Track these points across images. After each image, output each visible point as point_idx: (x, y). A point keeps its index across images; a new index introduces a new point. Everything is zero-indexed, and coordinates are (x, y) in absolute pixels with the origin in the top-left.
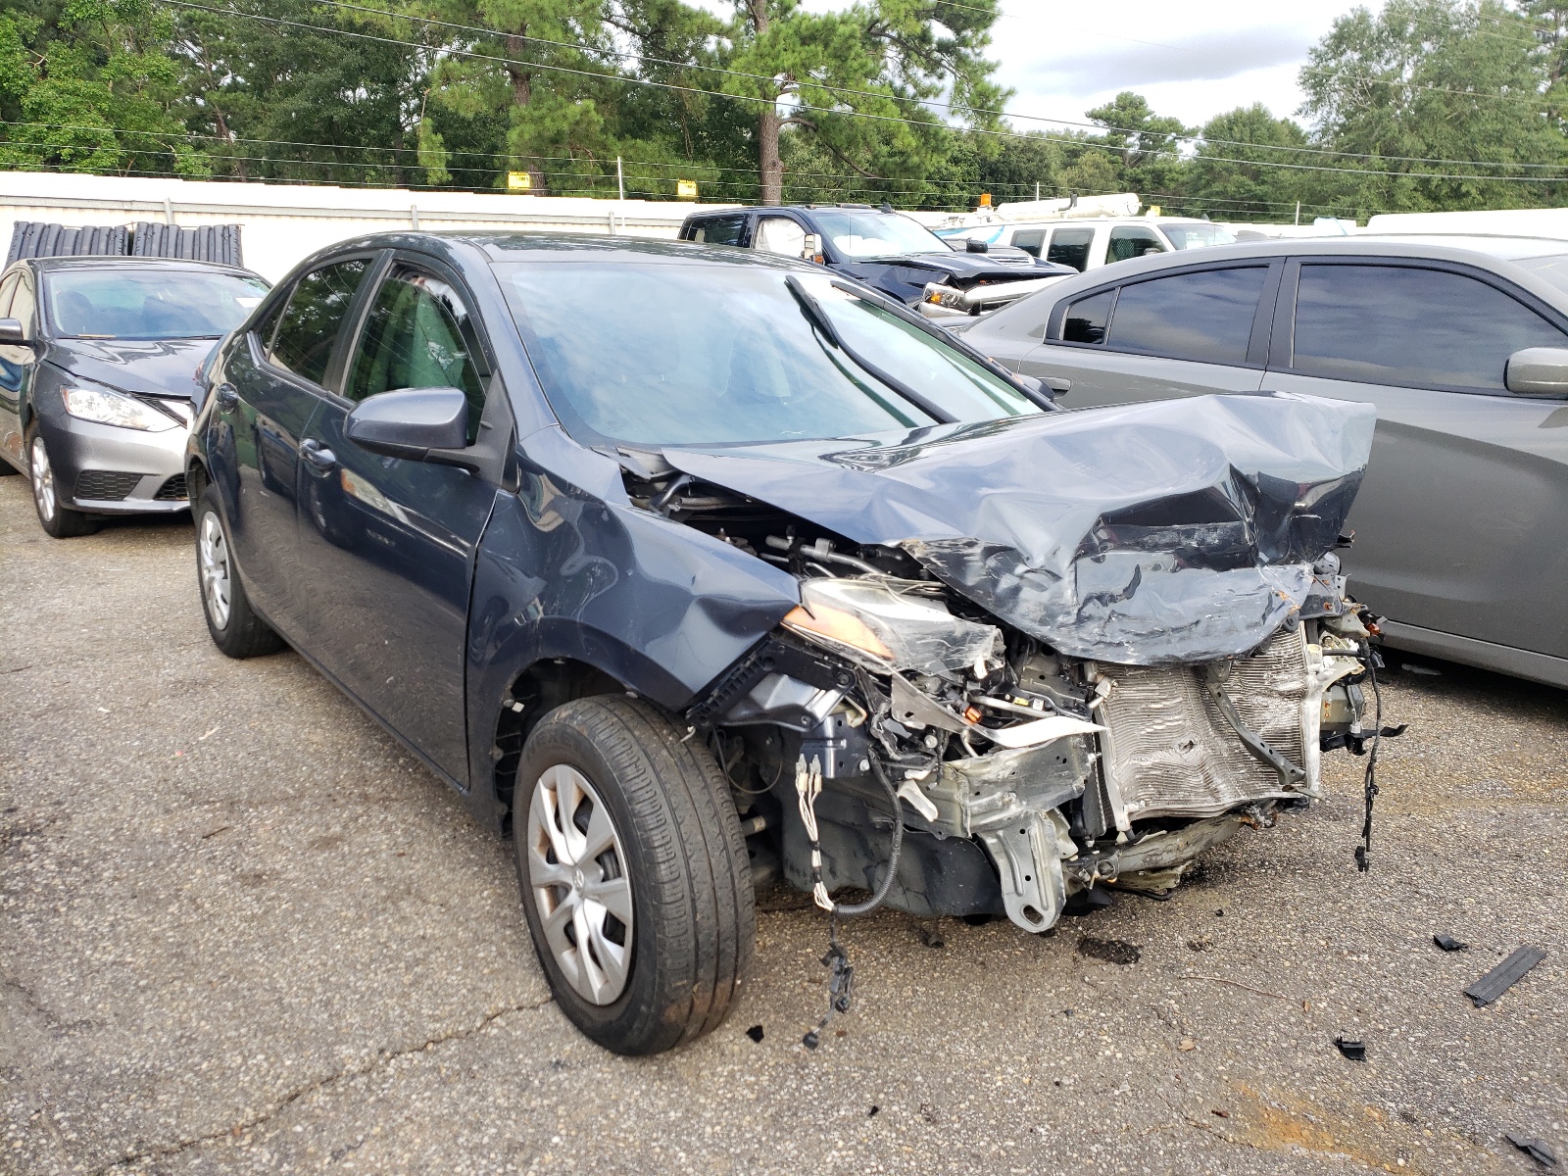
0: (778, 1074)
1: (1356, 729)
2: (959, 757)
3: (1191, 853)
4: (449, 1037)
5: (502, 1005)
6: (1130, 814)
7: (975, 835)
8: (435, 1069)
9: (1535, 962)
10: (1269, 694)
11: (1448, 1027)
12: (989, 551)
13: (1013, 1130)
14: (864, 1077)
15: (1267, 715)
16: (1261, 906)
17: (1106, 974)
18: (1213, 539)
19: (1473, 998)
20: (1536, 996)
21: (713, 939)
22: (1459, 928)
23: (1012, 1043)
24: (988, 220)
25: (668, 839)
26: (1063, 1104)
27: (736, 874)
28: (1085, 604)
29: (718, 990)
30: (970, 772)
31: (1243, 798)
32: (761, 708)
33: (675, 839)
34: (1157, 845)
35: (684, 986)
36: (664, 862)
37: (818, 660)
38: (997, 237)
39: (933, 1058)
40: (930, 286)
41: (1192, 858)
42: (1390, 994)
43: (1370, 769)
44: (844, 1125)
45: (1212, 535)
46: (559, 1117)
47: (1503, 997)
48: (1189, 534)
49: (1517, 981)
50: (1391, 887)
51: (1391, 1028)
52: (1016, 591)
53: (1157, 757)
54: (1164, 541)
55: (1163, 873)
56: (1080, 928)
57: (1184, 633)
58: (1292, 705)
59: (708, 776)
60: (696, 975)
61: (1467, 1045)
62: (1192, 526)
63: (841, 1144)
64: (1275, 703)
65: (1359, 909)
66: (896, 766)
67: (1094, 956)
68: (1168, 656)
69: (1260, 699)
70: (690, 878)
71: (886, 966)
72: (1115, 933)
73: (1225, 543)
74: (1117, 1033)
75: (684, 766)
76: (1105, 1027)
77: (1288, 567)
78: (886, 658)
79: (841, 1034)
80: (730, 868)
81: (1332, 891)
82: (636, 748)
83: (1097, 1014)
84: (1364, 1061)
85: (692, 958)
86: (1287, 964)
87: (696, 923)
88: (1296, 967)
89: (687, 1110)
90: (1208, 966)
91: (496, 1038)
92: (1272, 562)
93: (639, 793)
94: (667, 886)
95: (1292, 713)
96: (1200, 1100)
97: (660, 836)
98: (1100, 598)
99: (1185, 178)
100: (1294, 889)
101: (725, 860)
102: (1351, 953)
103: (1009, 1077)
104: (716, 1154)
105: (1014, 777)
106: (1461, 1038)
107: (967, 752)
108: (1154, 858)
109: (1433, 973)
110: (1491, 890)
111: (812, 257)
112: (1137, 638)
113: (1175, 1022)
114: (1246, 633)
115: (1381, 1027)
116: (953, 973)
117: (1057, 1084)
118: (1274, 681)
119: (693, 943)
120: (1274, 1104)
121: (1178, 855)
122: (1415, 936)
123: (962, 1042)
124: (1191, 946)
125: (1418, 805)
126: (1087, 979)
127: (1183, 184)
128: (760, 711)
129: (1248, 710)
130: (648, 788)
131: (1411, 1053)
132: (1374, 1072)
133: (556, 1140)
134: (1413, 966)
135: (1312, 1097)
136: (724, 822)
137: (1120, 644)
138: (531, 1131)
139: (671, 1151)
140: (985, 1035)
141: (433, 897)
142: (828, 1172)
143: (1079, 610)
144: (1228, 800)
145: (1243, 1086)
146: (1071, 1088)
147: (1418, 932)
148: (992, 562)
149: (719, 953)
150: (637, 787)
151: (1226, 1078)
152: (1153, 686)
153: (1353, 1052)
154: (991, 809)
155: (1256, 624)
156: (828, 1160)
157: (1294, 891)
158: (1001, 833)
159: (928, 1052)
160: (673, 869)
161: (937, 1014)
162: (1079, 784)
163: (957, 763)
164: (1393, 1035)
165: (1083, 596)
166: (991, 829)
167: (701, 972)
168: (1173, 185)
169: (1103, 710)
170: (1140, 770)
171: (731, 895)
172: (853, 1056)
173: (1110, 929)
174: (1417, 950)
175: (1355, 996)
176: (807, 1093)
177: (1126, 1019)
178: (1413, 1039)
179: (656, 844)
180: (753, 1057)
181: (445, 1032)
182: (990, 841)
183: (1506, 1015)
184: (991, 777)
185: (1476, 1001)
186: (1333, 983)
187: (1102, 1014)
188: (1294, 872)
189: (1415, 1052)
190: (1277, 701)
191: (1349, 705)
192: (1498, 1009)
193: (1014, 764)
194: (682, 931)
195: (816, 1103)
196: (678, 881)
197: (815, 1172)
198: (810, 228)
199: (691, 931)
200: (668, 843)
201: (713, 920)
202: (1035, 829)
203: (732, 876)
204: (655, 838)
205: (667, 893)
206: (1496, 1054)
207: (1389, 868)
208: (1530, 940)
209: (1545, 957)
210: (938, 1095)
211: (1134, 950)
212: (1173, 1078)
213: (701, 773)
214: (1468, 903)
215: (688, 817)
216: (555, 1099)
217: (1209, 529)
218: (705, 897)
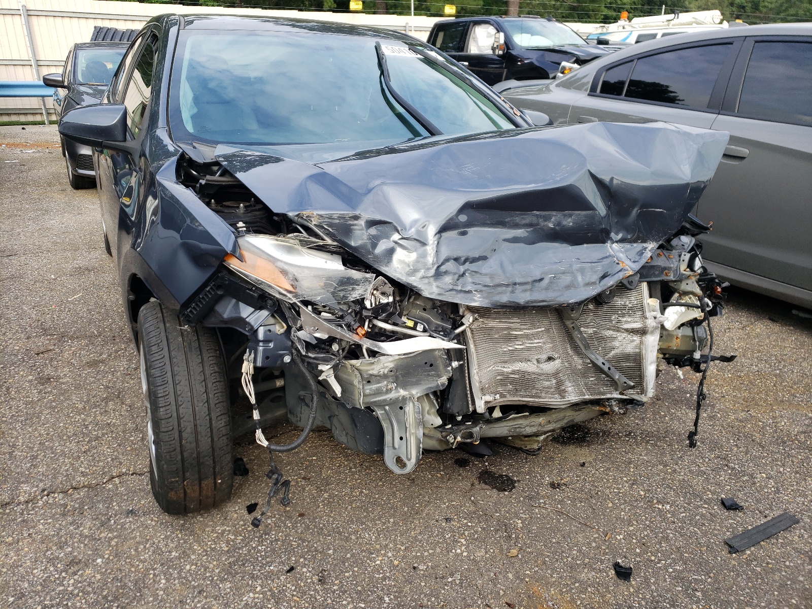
0: (249, 536)
1: (697, 355)
2: (357, 358)
3: (552, 428)
4: (84, 487)
5: (124, 470)
6: (486, 402)
7: (368, 408)
8: (65, 506)
9: (788, 525)
10: (618, 330)
11: (701, 565)
12: (372, 223)
13: (369, 596)
14: (299, 545)
15: (616, 344)
16: (613, 463)
17: (489, 496)
18: (569, 222)
19: (730, 546)
20: (778, 551)
21: (195, 455)
22: (745, 494)
23: (402, 535)
24: (624, 28)
25: (167, 393)
26: (410, 583)
27: (214, 418)
28: (443, 264)
29: (203, 485)
30: (361, 368)
31: (587, 397)
32: (223, 318)
33: (172, 394)
34: (521, 422)
35: (177, 481)
36: (162, 407)
37: (248, 289)
38: (627, 37)
39: (347, 539)
40: (564, 64)
41: (553, 430)
42: (671, 535)
43: (701, 384)
44: (269, 576)
45: (570, 220)
46: (110, 546)
47: (753, 549)
48: (547, 219)
49: (768, 538)
50: (709, 460)
51: (660, 560)
52: (391, 252)
53: (518, 366)
54: (524, 222)
55: (530, 438)
56: (487, 464)
57: (526, 287)
58: (636, 338)
59: (206, 355)
60: (184, 476)
61: (709, 580)
62: (550, 213)
63: (259, 589)
64: (621, 336)
65: (680, 473)
66: (311, 361)
67: (486, 483)
68: (510, 302)
69: (611, 332)
70: (179, 418)
71: (353, 474)
72: (506, 470)
73: (578, 226)
74: (472, 540)
75: (190, 349)
76: (466, 533)
77: (635, 245)
78: (290, 292)
79: (301, 515)
80: (209, 414)
81: (667, 458)
82: (163, 334)
83: (467, 523)
84: (629, 581)
85: (180, 465)
86: (610, 505)
87: (181, 446)
88: (615, 507)
89: (184, 552)
90: (556, 499)
91: (109, 490)
92: (622, 241)
93: (155, 363)
94: (163, 422)
95: (635, 343)
96: (502, 593)
97: (162, 391)
98: (456, 260)
99: (773, 6)
100: (642, 454)
101: (206, 409)
102: (659, 502)
103: (386, 559)
104: (183, 584)
105: (392, 373)
106: (707, 574)
107: (364, 355)
108: (518, 430)
109: (710, 524)
110: (781, 469)
111: (497, 46)
112: (485, 288)
113: (513, 536)
114: (583, 289)
115: (653, 558)
116: (391, 483)
117: (414, 568)
118: (619, 322)
119: (180, 457)
120: (550, 603)
121: (540, 428)
122: (710, 496)
123: (370, 531)
124: (553, 485)
125: (758, 405)
126: (472, 498)
127: (771, 9)
128: (222, 319)
129: (602, 339)
130: (161, 361)
131: (665, 581)
132: (632, 590)
133: (99, 561)
134: (698, 517)
135: (579, 602)
136: (210, 385)
137: (469, 292)
138: (90, 552)
139: (158, 578)
140: (388, 527)
141: (128, 401)
142: (240, 607)
143: (438, 267)
144: (573, 398)
145: (537, 588)
146: (422, 572)
147: (713, 494)
148: (373, 231)
149: (199, 464)
150: (154, 359)
151: (527, 580)
152: (516, 320)
153: (623, 573)
154: (378, 392)
155: (594, 283)
156: (244, 599)
157: (641, 455)
158: (387, 408)
159: (346, 535)
160: (168, 412)
161: (366, 510)
162: (444, 380)
163: (354, 362)
164: (658, 565)
165: (443, 257)
166: (381, 405)
167: (188, 475)
168: (764, 10)
169: (469, 333)
170: (502, 374)
171: (209, 430)
172: (299, 531)
173: (504, 468)
174: (706, 506)
175: (646, 533)
176: (259, 551)
177: (483, 529)
178: (671, 570)
179: (159, 395)
180: (242, 523)
181: (83, 483)
182: (379, 413)
183: (748, 562)
184: (375, 372)
185: (732, 549)
186: (635, 523)
187: (470, 524)
188: (648, 442)
189: (668, 580)
190: (625, 335)
191: (694, 340)
192: (745, 557)
193: (391, 365)
194: (172, 449)
195: (260, 559)
196: (171, 419)
197: (232, 606)
198: (499, 29)
199: (178, 449)
200: (166, 395)
201: (194, 445)
202: (409, 408)
203: (210, 419)
204: (159, 392)
205: (163, 426)
206: (727, 591)
207: (715, 445)
208: (792, 508)
209: (798, 522)
210: (336, 565)
211: (513, 482)
212: (492, 574)
213: (201, 354)
214: (760, 477)
215: (183, 380)
216: (115, 534)
217: (565, 215)
218: (189, 430)
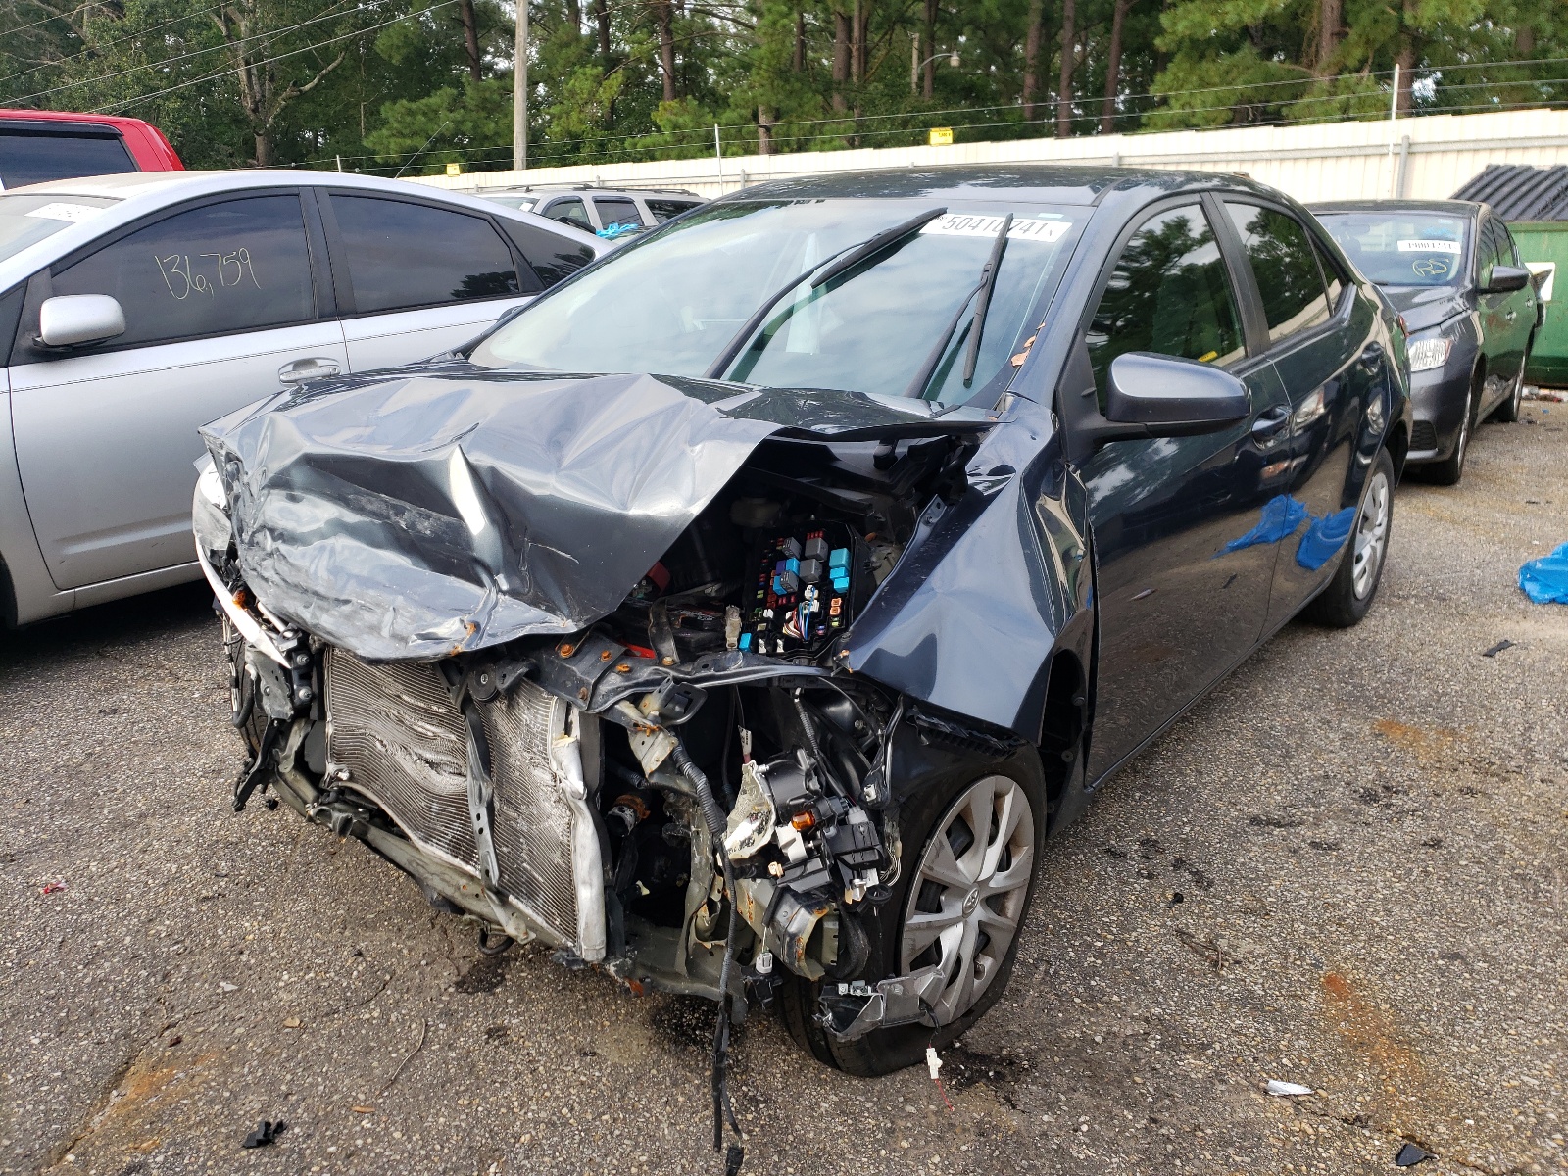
18: (426, 527)
26: (210, 957)
28: (260, 529)
48: (399, 511)
57: (325, 604)
62: (403, 503)
73: (437, 539)
77: (533, 611)
86: (465, 1102)
88: (458, 1110)
90: (453, 1039)
96: (199, 1032)
103: (255, 928)
112: (282, 584)
113: (336, 1016)
117: (241, 952)
143: (254, 533)
146: (234, 960)
155: (404, 639)
162: (288, 709)
165: (262, 523)
212: (239, 1016)
217: (421, 514)
